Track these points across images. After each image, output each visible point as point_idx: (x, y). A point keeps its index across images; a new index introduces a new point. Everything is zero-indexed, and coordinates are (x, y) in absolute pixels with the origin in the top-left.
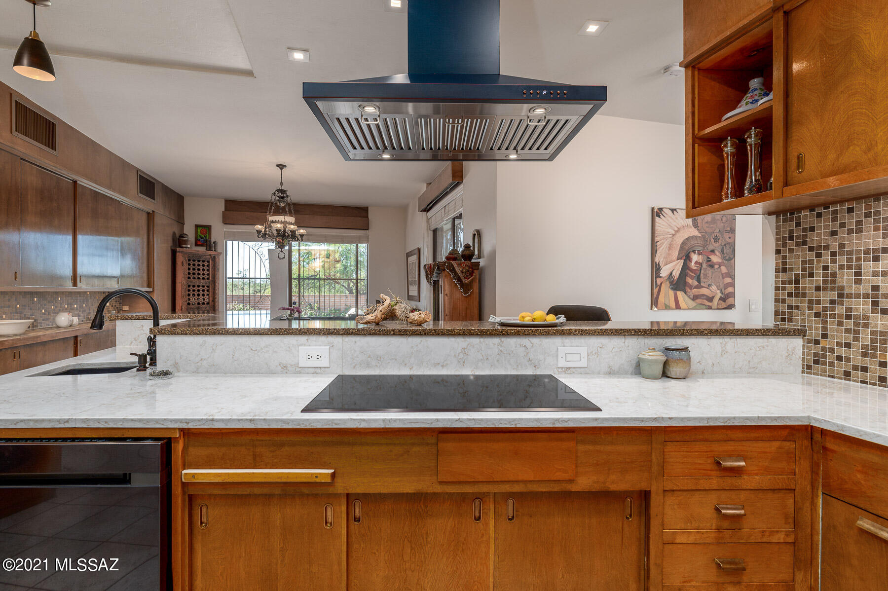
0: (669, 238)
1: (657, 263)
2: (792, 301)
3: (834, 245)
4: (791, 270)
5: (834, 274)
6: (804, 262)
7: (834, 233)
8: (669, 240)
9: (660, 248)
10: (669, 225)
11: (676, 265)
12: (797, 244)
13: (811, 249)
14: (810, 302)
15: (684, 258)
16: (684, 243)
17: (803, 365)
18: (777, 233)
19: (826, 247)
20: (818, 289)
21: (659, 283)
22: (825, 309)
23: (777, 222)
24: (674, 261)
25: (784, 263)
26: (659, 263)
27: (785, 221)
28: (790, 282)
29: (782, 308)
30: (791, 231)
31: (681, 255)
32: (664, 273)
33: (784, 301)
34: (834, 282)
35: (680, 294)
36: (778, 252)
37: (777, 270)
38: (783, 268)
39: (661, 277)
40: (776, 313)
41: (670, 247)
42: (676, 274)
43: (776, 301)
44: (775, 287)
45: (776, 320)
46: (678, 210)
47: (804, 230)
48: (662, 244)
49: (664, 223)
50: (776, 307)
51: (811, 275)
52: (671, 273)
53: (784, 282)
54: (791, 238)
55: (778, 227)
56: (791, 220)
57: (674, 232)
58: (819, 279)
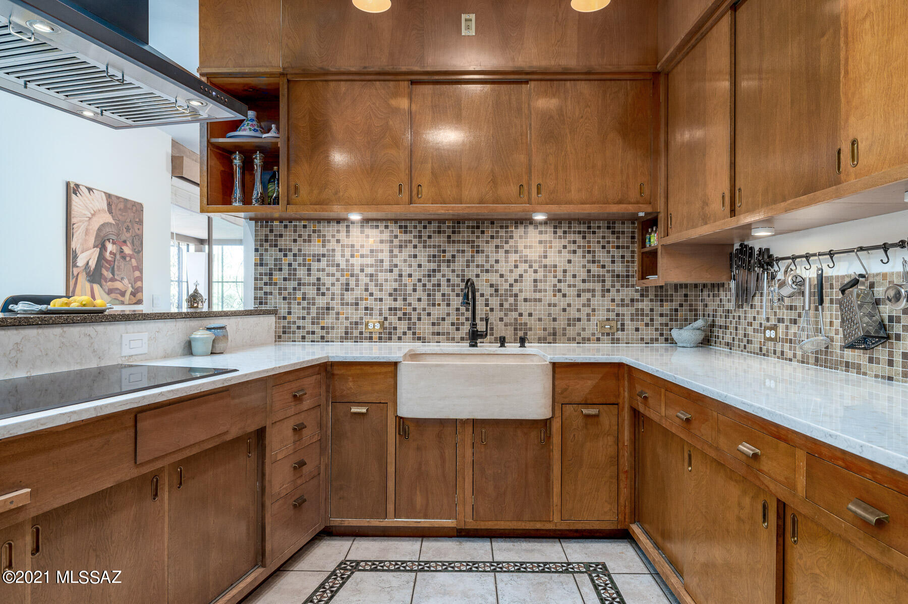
0: (86, 221)
1: (74, 250)
2: (267, 289)
3: (295, 250)
4: (267, 265)
5: (295, 270)
6: (276, 260)
7: (295, 241)
8: (86, 224)
9: (77, 231)
10: (86, 207)
11: (93, 253)
12: (271, 246)
13: (280, 250)
14: (280, 289)
15: (100, 246)
16: (99, 230)
17: (275, 336)
18: (256, 236)
19: (290, 250)
20: (285, 279)
21: (75, 274)
22: (289, 294)
23: (256, 227)
24: (91, 249)
25: (261, 260)
26: (75, 249)
27: (262, 226)
28: (266, 274)
29: (260, 294)
30: (266, 236)
31: (97, 243)
32: (81, 262)
33: (261, 289)
34: (295, 275)
35: (96, 287)
36: (256, 250)
37: (256, 265)
38: (261, 263)
39: (77, 267)
40: (256, 298)
41: (87, 232)
42: (93, 264)
43: (256, 289)
44: (255, 278)
45: (255, 304)
46: (94, 190)
47: (276, 236)
48: (79, 227)
49: (81, 203)
50: (255, 294)
51: (280, 270)
52: (88, 263)
53: (261, 274)
54: (266, 241)
55: (256, 231)
56: (266, 226)
57: (90, 215)
58: (285, 272)
